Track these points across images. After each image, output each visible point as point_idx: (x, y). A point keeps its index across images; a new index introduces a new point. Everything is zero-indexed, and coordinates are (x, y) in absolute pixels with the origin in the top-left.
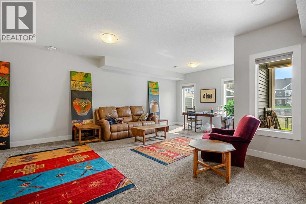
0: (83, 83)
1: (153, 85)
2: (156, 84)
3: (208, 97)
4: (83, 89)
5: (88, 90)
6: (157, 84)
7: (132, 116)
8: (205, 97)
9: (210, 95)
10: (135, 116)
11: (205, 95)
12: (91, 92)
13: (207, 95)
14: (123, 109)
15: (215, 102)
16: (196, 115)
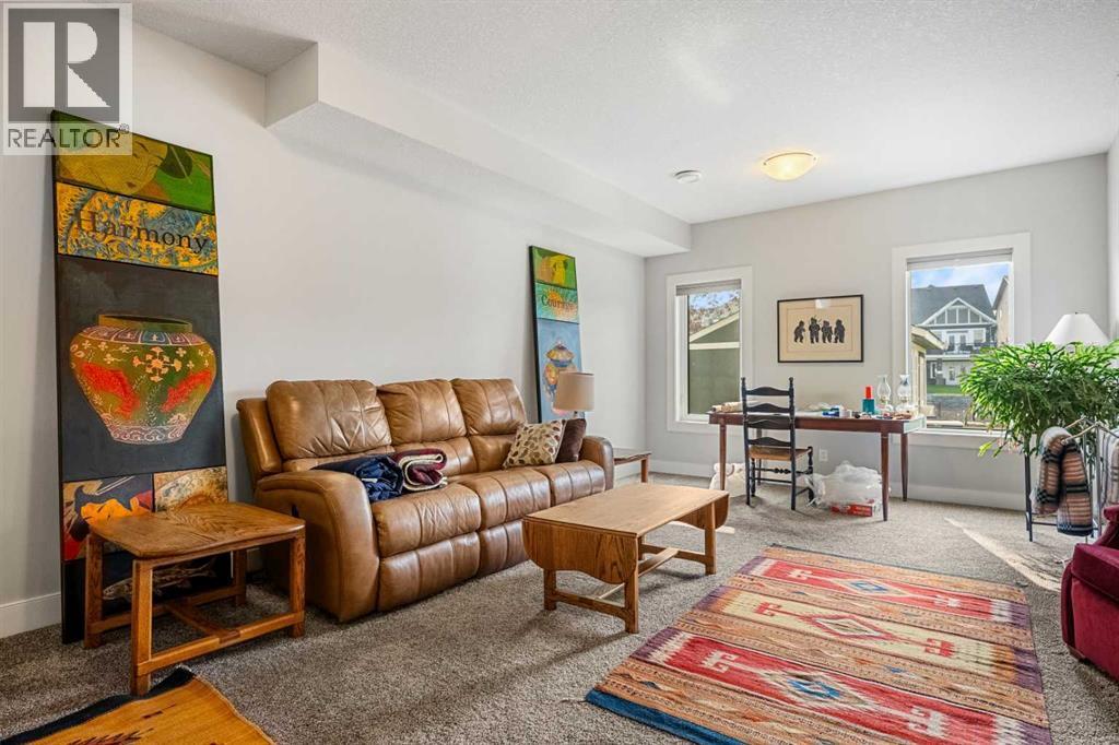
0: (155, 210)
1: (555, 266)
2: (566, 264)
3: (820, 333)
4: (155, 254)
5: (191, 262)
6: (569, 263)
7: (468, 435)
8: (807, 334)
9: (833, 326)
10: (482, 435)
11: (806, 327)
12: (217, 276)
13: (814, 328)
14: (419, 396)
15: (860, 359)
16: (795, 424)
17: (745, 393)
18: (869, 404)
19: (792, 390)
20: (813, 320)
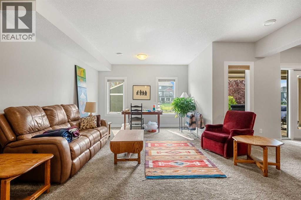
1: (81, 72)
2: (83, 71)
3: (142, 93)
7: (68, 122)
8: (139, 93)
9: (145, 92)
10: (72, 121)
11: (139, 92)
13: (141, 92)
14: (56, 111)
15: (149, 99)
16: (142, 114)
17: (132, 107)
18: (154, 109)
19: (142, 106)
20: (141, 90)
